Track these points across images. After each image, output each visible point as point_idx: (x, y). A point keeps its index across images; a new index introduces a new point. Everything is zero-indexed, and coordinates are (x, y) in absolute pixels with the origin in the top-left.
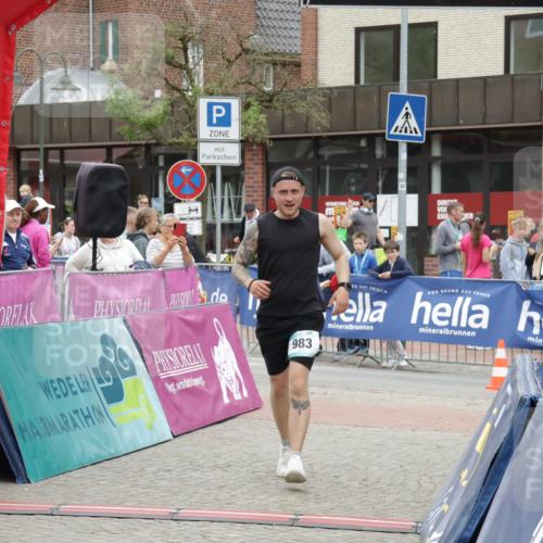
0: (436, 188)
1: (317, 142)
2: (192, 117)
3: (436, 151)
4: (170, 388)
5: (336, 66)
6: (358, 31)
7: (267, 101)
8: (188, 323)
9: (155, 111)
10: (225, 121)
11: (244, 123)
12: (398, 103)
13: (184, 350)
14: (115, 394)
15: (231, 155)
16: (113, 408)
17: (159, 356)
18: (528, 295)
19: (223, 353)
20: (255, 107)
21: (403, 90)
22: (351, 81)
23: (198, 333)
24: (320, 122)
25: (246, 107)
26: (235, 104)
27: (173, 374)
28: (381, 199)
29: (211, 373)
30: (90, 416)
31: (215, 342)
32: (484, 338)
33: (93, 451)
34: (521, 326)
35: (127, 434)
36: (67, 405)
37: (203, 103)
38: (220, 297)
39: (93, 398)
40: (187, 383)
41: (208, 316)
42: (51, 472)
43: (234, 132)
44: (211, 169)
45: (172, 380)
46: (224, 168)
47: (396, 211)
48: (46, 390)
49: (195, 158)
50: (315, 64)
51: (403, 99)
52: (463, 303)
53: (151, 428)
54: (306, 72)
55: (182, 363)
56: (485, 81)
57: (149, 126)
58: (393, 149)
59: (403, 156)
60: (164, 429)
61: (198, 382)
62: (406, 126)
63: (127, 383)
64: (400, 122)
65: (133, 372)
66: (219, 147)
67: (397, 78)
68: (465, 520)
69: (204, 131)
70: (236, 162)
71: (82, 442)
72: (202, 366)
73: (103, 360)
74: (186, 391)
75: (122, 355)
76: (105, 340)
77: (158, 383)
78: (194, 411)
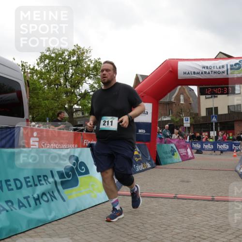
0: (219, 130)
1: (201, 124)
2: (183, 120)
3: (219, 125)
4: (181, 154)
5: (203, 113)
6: (206, 109)
7: (194, 118)
8: (183, 146)
9: (178, 120)
10: (188, 120)
11: (190, 121)
13: (183, 149)
14: (173, 155)
15: (189, 125)
17: (180, 150)
18: (234, 144)
20: (192, 118)
21: (214, 115)
22: (205, 115)
23: (185, 147)
24: (202, 121)
25: (190, 119)
26: (189, 118)
28: (211, 132)
29: (187, 153)
30: (170, 157)
32: (228, 150)
33: (171, 162)
35: (176, 160)
36: (167, 155)
37: (184, 118)
39: (170, 155)
40: (184, 154)
41: (186, 145)
42: (165, 164)
43: (189, 122)
44: (186, 127)
46: (188, 127)
47: (213, 134)
48: (164, 153)
49: (183, 126)
50: (200, 113)
52: (224, 145)
54: (199, 115)
55: (183, 151)
56: (225, 114)
57: (177, 122)
58: (212, 123)
59: (214, 124)
60: (180, 160)
62: (214, 120)
63: (175, 153)
64: (213, 119)
66: (187, 124)
67: (212, 114)
69: (184, 122)
71: (169, 160)
72: (186, 152)
73: (172, 150)
75: (174, 149)
76: (172, 147)
78: (185, 158)
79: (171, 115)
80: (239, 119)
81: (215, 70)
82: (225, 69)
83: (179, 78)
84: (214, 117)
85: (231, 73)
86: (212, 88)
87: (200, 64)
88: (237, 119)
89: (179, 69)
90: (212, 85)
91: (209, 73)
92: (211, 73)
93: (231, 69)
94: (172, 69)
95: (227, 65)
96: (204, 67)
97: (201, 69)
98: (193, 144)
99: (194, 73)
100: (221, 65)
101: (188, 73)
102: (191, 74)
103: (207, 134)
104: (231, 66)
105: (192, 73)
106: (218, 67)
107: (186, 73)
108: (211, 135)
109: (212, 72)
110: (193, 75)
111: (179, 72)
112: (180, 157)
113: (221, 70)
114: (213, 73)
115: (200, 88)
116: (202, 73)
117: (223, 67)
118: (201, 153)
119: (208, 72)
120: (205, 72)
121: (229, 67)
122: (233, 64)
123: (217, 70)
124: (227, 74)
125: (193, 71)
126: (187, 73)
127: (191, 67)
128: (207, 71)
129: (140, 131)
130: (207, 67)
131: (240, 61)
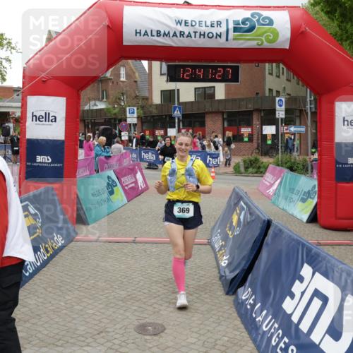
0: (181, 127)
1: (153, 116)
2: (125, 111)
3: (181, 118)
4: (126, 188)
5: (157, 99)
6: (161, 91)
7: (143, 107)
8: (129, 169)
9: (116, 111)
10: (133, 113)
11: (138, 113)
12: (175, 108)
13: (129, 177)
15: (135, 121)
16: (112, 197)
17: (123, 179)
18: (209, 154)
19: (139, 176)
20: (140, 109)
21: (176, 105)
22: (160, 103)
23: (132, 171)
24: (155, 112)
25: (138, 109)
26: (135, 109)
27: (127, 184)
28: (169, 130)
29: (136, 182)
31: (137, 173)
33: (107, 211)
34: (208, 162)
35: (116, 204)
36: (100, 199)
37: (128, 109)
38: (134, 156)
39: (106, 195)
40: (131, 186)
41: (134, 166)
43: (135, 115)
44: (130, 124)
45: (127, 186)
46: (133, 124)
47: (172, 132)
49: (126, 121)
51: (176, 107)
52: (194, 156)
53: (122, 200)
54: (150, 100)
55: (128, 180)
57: (115, 114)
59: (177, 121)
60: (125, 200)
61: (133, 185)
63: (115, 189)
64: (176, 112)
65: (116, 185)
66: (132, 119)
68: (244, 263)
69: (128, 115)
70: (136, 122)
72: (134, 180)
73: (108, 184)
74: (130, 188)
75: (113, 181)
76: (109, 177)
77: (123, 187)
78: (132, 193)
79: (105, 100)
80: (214, 110)
81: (203, 29)
82: (223, 29)
83: (125, 43)
84: (177, 109)
85: (234, 39)
86: (193, 67)
87: (172, 16)
88: (211, 110)
89: (124, 22)
90: (193, 60)
91: (190, 35)
92: (193, 35)
93: (235, 30)
94: (111, 21)
95: (227, 20)
96: (179, 22)
97: (173, 25)
98: (143, 154)
99: (159, 33)
100: (215, 19)
101: (146, 34)
102: (152, 35)
103: (162, 132)
104: (236, 23)
105: (154, 33)
106: (209, 24)
107: (140, 33)
108: (169, 135)
109: (195, 32)
110: (156, 38)
111: (125, 30)
112: (123, 194)
113: (215, 30)
114: (198, 35)
115: (169, 67)
116: (175, 35)
117: (219, 24)
118: (156, 168)
119: (187, 33)
120: (182, 34)
121: (231, 26)
122: (240, 19)
123: (207, 30)
124: (227, 40)
125: (155, 28)
126: (143, 33)
127: (152, 20)
128: (186, 30)
129: (40, 159)
130: (186, 22)
131: (252, 15)
